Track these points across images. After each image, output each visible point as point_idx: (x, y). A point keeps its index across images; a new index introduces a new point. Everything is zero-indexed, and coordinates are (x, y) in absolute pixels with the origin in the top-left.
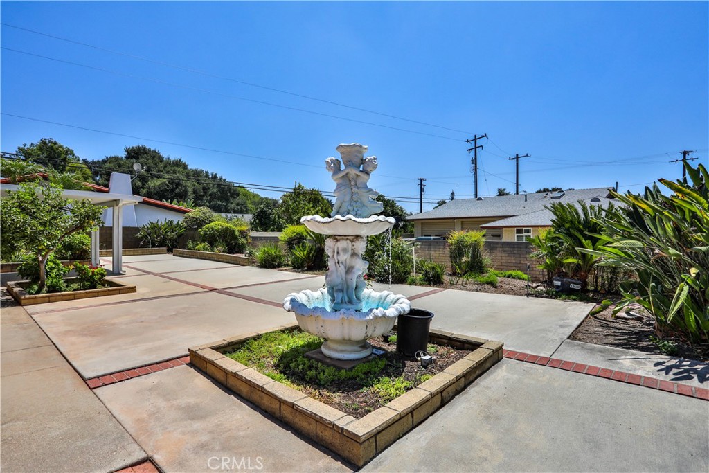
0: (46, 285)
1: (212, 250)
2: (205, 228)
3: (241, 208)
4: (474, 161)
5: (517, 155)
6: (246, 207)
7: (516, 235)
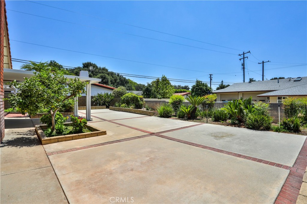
0: (55, 129)
1: (129, 107)
2: (124, 96)
3: (129, 88)
4: (243, 65)
5: (263, 61)
6: (132, 88)
7: (278, 100)
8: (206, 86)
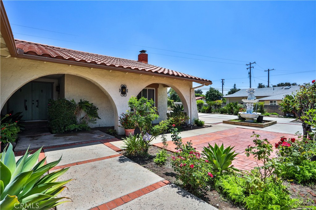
4: (250, 73)
5: (269, 69)
7: (270, 103)
8: (218, 92)
